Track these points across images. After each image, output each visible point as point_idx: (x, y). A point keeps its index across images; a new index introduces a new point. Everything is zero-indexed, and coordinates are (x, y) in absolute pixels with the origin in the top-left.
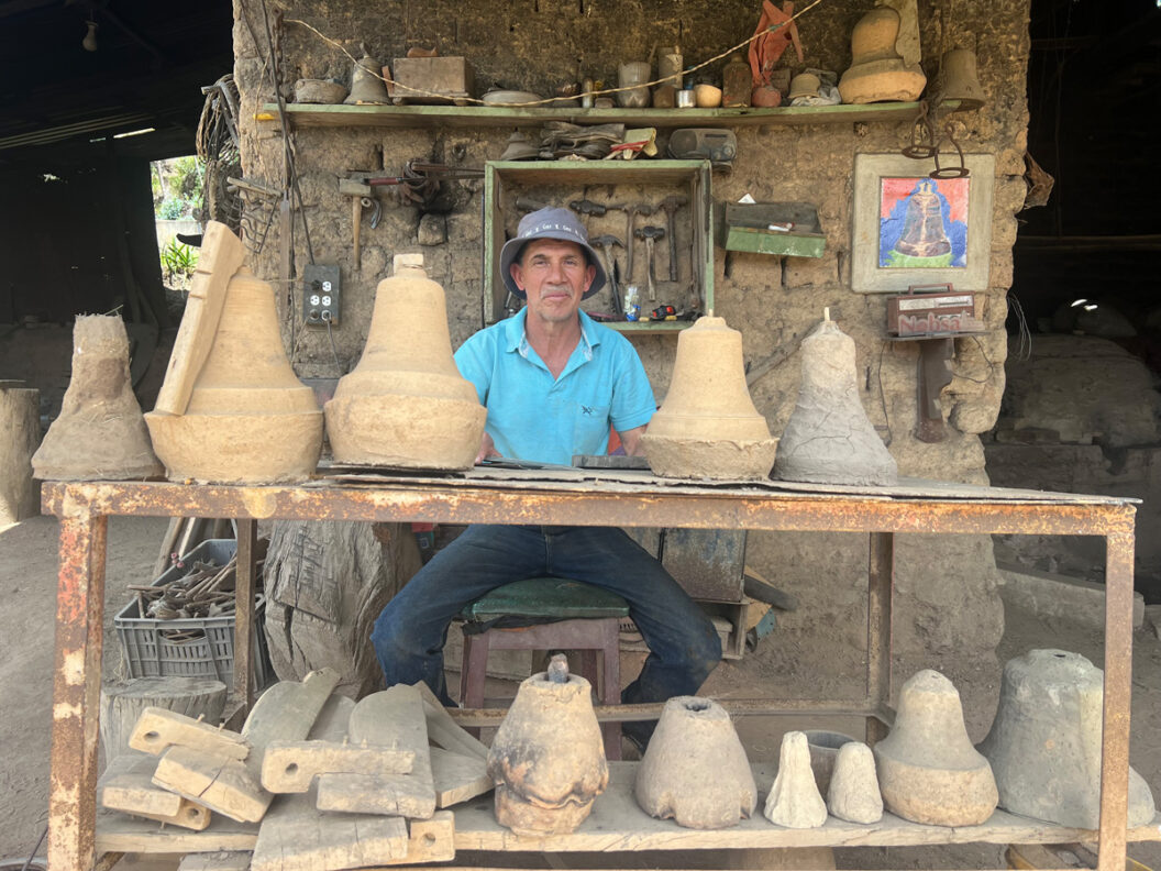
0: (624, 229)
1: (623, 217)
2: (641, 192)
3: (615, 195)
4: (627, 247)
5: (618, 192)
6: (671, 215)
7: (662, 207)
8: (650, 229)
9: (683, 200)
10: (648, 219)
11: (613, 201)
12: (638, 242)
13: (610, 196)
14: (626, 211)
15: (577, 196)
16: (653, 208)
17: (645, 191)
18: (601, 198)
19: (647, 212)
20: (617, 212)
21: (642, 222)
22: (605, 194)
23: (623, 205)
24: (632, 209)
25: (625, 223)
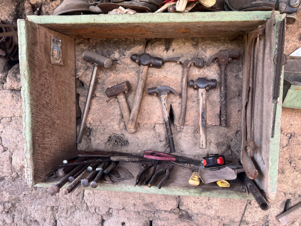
0: (179, 78)
1: (179, 69)
2: (196, 46)
3: (171, 49)
4: (180, 95)
5: (174, 45)
6: (223, 68)
7: (215, 59)
8: (203, 80)
9: (236, 53)
10: (201, 70)
11: (170, 54)
12: (191, 91)
13: (167, 49)
14: (181, 63)
15: (138, 49)
16: (206, 60)
17: (200, 45)
18: (159, 51)
19: (201, 64)
20: (173, 64)
21: (196, 73)
22: (162, 48)
23: (179, 58)
24: (187, 61)
25: (181, 73)
